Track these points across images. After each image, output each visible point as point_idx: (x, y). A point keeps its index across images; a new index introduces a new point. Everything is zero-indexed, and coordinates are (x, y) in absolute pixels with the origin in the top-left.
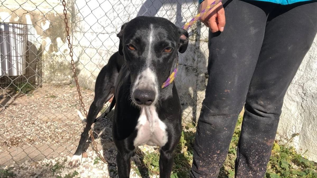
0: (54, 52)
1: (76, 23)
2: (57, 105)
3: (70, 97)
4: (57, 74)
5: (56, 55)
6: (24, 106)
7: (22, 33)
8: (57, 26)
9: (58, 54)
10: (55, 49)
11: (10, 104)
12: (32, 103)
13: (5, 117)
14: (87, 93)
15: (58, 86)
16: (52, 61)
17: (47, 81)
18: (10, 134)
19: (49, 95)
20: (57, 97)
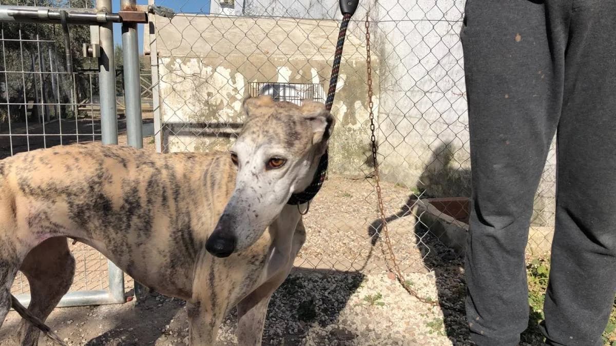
0: (350, 125)
1: (387, 76)
2: (353, 208)
3: (372, 198)
4: (353, 159)
5: (353, 129)
7: (305, 98)
8: (356, 82)
9: (356, 127)
10: (352, 120)
14: (400, 193)
15: (353, 179)
16: (346, 140)
17: (338, 170)
19: (340, 192)
20: (352, 197)
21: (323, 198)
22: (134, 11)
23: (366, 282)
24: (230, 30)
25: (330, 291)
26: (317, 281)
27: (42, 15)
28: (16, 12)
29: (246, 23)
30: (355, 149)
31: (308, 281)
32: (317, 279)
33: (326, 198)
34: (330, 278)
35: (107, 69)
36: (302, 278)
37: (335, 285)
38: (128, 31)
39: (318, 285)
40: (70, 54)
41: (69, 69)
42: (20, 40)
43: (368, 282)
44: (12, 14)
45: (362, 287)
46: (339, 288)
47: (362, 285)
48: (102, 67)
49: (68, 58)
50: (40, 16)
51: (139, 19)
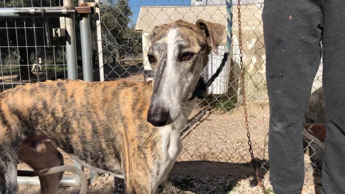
0: (259, 71)
5: (260, 73)
6: (223, 123)
9: (262, 72)
11: (204, 119)
12: (231, 122)
13: (204, 132)
16: (256, 80)
17: (250, 99)
18: (205, 148)
19: (248, 114)
20: (256, 117)
21: (236, 118)
22: (86, 6)
23: (238, 186)
24: (186, 15)
25: (211, 191)
26: (204, 183)
27: (32, 12)
28: (18, 11)
29: (197, 9)
30: (262, 86)
31: (199, 182)
32: (205, 181)
33: (238, 118)
34: (214, 181)
35: (70, 44)
36: (195, 179)
37: (215, 187)
38: (82, 19)
39: (204, 186)
40: (48, 35)
41: (48, 44)
42: (25, 27)
43: (239, 187)
44: (16, 13)
45: (235, 190)
46: (217, 190)
47: (235, 189)
48: (67, 42)
49: (47, 37)
50: (31, 13)
51: (87, 11)
